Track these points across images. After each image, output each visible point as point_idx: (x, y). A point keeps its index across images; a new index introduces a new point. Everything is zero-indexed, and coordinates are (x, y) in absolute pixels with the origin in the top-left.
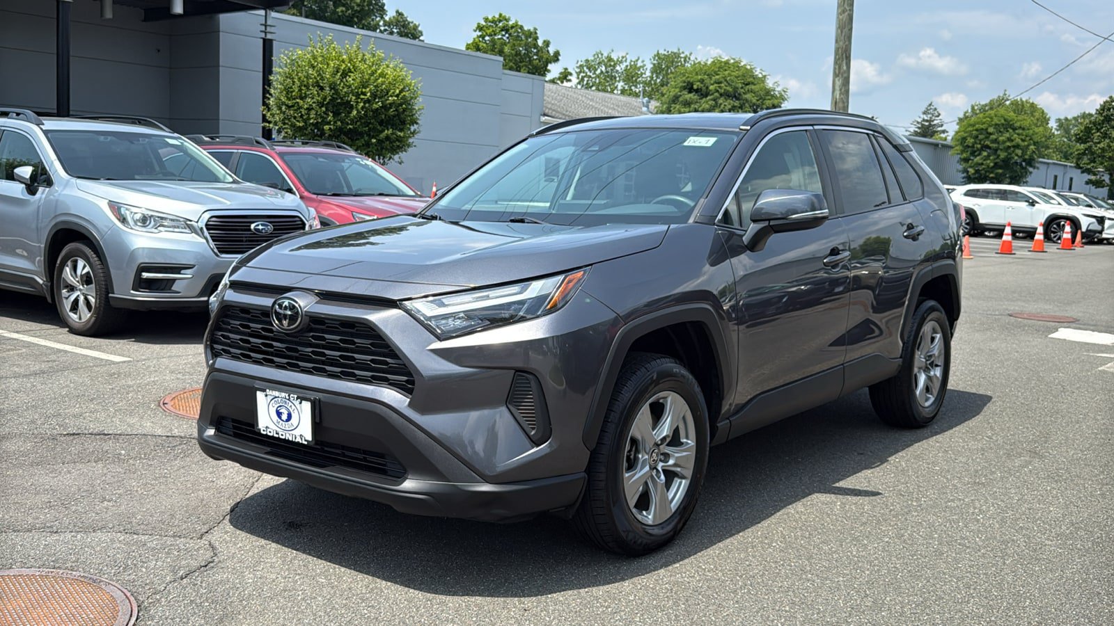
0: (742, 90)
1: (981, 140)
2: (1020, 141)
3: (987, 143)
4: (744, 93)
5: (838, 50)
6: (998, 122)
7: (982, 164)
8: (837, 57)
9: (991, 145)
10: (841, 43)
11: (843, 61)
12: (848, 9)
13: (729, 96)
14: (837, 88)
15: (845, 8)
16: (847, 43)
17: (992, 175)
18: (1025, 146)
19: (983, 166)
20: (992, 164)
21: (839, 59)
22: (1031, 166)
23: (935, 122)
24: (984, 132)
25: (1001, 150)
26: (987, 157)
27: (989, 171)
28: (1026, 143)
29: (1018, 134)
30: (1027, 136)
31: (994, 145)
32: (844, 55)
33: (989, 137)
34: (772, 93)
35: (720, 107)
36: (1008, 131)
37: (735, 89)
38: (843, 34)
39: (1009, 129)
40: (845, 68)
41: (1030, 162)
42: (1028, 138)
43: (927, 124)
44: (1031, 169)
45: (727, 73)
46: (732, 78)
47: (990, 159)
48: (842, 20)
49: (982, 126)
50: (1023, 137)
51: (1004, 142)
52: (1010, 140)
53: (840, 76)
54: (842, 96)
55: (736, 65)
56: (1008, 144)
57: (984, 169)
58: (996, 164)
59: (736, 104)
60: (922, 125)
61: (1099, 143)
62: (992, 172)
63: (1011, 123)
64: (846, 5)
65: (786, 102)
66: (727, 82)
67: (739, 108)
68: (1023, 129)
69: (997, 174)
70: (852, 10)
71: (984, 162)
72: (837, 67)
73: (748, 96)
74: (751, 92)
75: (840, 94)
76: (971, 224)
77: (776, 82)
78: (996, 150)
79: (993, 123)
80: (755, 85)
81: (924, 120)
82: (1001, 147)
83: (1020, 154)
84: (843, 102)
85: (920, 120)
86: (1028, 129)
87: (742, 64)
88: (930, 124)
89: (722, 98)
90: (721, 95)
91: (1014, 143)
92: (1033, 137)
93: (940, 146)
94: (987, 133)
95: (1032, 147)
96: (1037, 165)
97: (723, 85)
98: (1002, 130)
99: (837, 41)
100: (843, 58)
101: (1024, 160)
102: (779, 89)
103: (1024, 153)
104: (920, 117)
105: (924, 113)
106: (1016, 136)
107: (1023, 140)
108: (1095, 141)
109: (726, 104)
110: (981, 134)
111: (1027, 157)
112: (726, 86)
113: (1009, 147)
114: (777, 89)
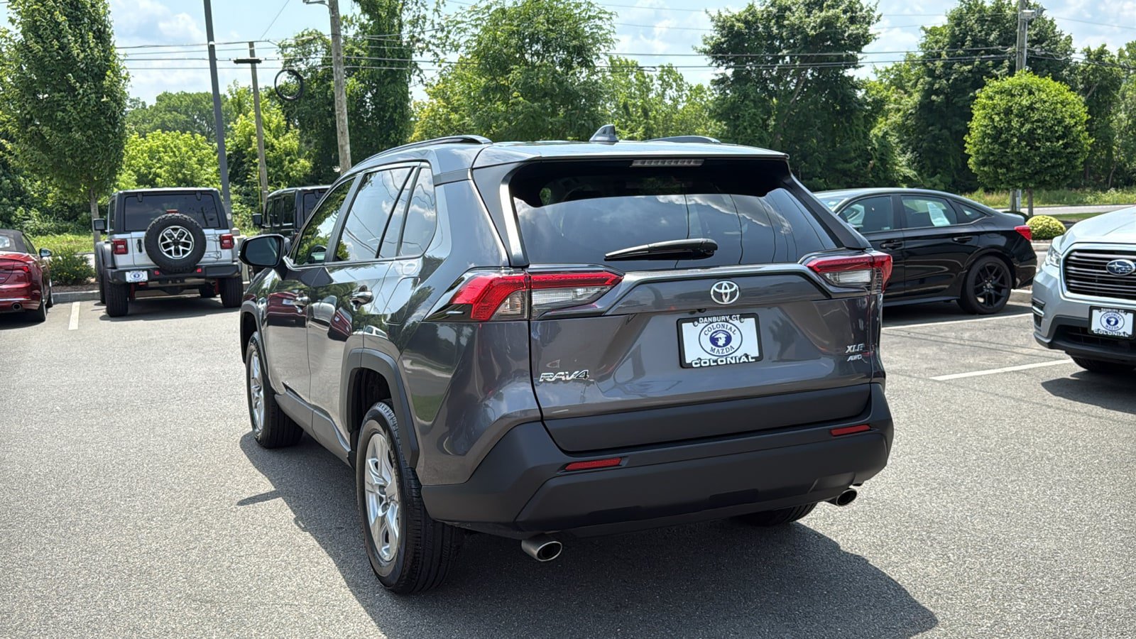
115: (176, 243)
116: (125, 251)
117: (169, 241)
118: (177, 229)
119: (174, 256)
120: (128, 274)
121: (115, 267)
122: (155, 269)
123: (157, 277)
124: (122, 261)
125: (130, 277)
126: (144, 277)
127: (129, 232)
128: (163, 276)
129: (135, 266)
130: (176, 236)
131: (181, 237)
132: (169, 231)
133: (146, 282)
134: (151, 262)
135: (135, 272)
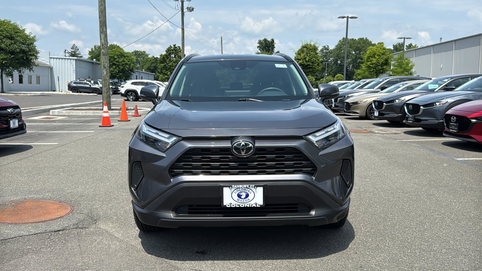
0: (14, 35)
1: (112, 61)
2: (127, 62)
3: (115, 62)
4: (16, 37)
5: (101, 22)
6: (118, 54)
7: (114, 71)
8: (101, 25)
9: (116, 63)
10: (102, 19)
11: (104, 27)
12: (104, 4)
13: (8, 38)
14: (102, 38)
15: (102, 4)
16: (105, 19)
17: (118, 76)
18: (130, 64)
19: (114, 72)
20: (117, 71)
21: (102, 25)
22: (133, 72)
23: (77, 52)
24: (113, 58)
25: (120, 65)
26: (115, 68)
27: (117, 74)
28: (130, 63)
29: (126, 59)
30: (130, 60)
31: (117, 63)
32: (104, 24)
33: (115, 60)
34: (29, 37)
35: (4, 43)
36: (122, 58)
37: (11, 34)
38: (103, 15)
39: (123, 57)
40: (105, 30)
41: (132, 71)
42: (130, 61)
43: (73, 53)
44: (133, 73)
45: (5, 26)
46: (8, 29)
47: (116, 69)
48: (102, 9)
49: (112, 55)
50: (128, 60)
51: (121, 62)
52: (123, 61)
53: (103, 33)
54: (105, 42)
55: (8, 23)
56: (123, 63)
57: (114, 73)
58: (119, 71)
59: (12, 42)
60: (72, 54)
61: (169, 63)
62: (118, 75)
63: (123, 54)
64: (103, 3)
65: (36, 42)
66: (6, 31)
67: (14, 44)
68: (128, 57)
69: (120, 75)
70: (105, 5)
71: (115, 70)
72: (101, 29)
73: (18, 38)
74: (19, 36)
75: (104, 41)
76: (136, 96)
77: (30, 33)
78: (118, 65)
79: (116, 54)
80: (20, 33)
81: (72, 52)
82: (120, 64)
83: (128, 67)
84: (106, 45)
85: (70, 51)
86: (130, 57)
87: (12, 23)
88: (75, 53)
89: (5, 39)
90: (4, 37)
91: (125, 63)
92: (132, 60)
93: (95, 63)
94: (114, 58)
95: (132, 64)
96: (135, 72)
97: (4, 32)
98: (120, 57)
99: (100, 18)
100: (103, 26)
101: (130, 70)
102: (32, 36)
103: (130, 67)
104: (70, 50)
105: (72, 48)
106: (125, 60)
107: (129, 62)
108: (168, 62)
109: (7, 41)
110: (112, 59)
111: (131, 68)
112: (6, 33)
113: (123, 64)
114: (31, 36)
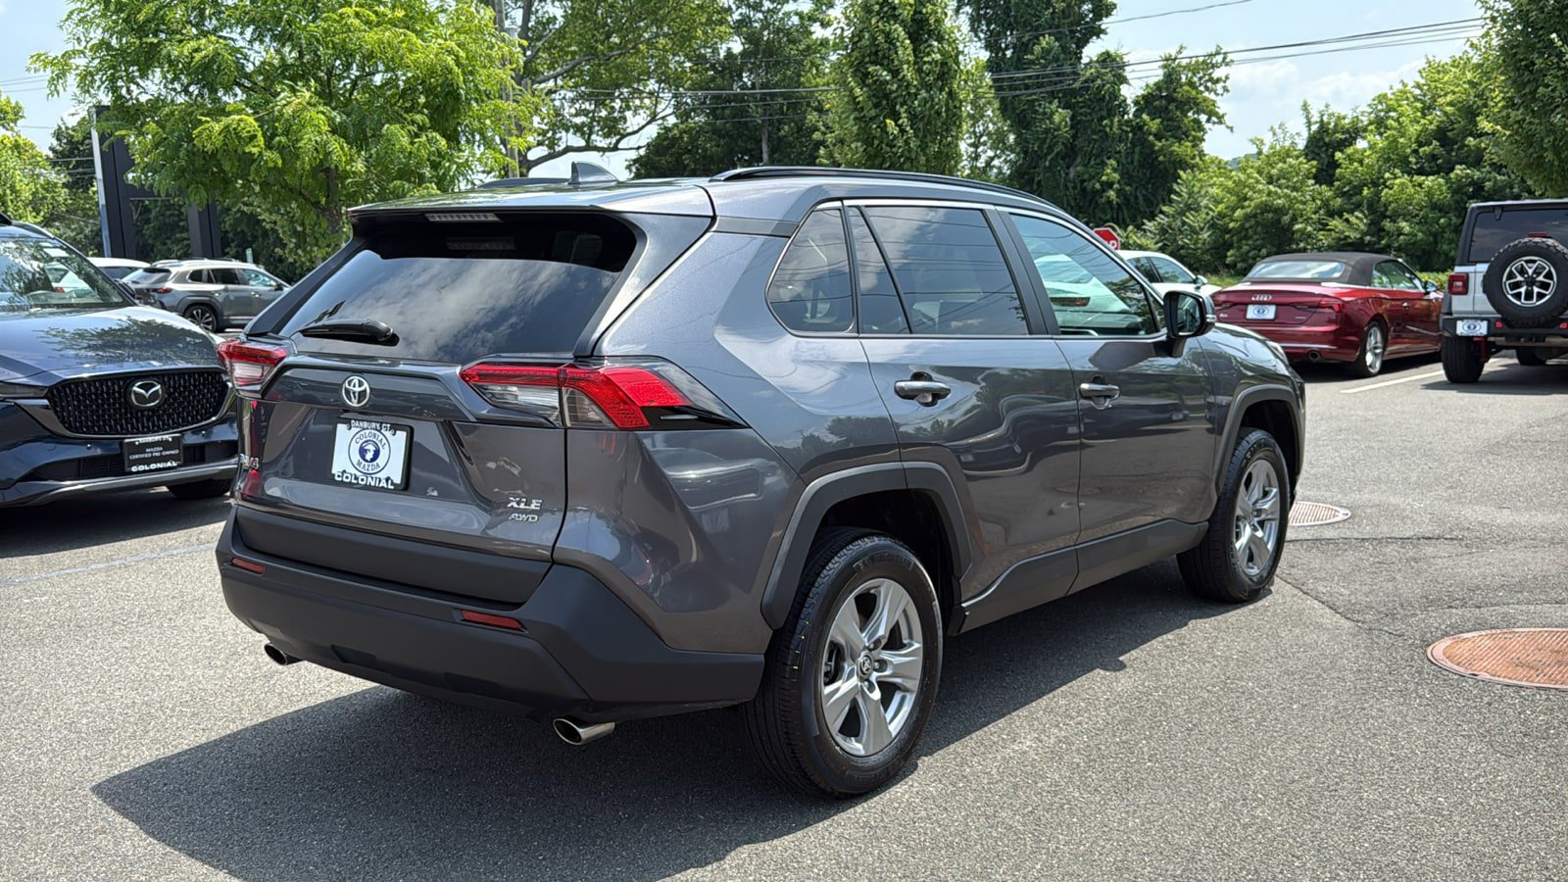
115: (1531, 282)
116: (1465, 291)
117: (1519, 278)
118: (1534, 262)
119: (1523, 302)
120: (1460, 324)
121: (1450, 314)
122: (1497, 319)
123: (1500, 331)
124: (1459, 304)
125: (1462, 329)
126: (1482, 329)
127: (1474, 263)
128: (1507, 330)
129: (1475, 312)
130: (1530, 271)
131: (1539, 274)
132: (1521, 262)
133: (1485, 337)
134: (1491, 309)
135: (1471, 322)
